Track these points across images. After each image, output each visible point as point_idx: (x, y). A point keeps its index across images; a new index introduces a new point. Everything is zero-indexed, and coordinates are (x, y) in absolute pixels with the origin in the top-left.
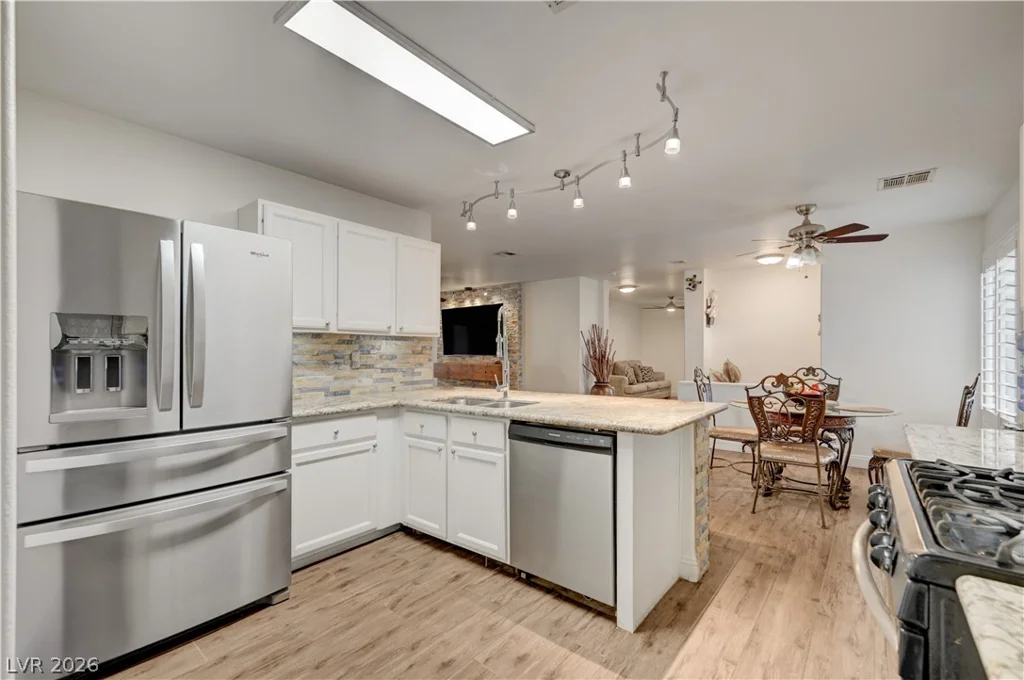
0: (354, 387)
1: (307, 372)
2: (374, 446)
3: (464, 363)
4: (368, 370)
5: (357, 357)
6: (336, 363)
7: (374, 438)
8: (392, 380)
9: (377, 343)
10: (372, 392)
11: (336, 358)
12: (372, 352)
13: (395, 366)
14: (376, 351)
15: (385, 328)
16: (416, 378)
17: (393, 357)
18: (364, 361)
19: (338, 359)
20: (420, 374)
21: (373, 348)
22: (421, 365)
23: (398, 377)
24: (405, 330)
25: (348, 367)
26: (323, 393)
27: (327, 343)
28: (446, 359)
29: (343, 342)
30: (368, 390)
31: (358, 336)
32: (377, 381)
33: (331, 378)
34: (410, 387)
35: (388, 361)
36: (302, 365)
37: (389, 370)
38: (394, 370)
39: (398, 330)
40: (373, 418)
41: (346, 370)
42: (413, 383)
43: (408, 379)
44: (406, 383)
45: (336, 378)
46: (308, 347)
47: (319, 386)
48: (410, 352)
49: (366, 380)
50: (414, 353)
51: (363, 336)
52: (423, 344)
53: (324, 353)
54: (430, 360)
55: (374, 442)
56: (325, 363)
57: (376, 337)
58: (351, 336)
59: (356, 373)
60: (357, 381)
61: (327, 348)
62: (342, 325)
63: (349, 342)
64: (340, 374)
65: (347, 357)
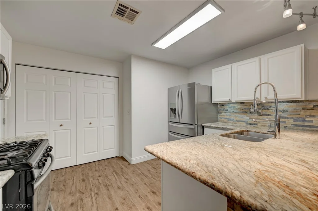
0: (260, 123)
1: (239, 115)
4: (267, 116)
5: (261, 111)
6: (250, 113)
8: (285, 122)
16: (307, 124)
17: (285, 111)
18: (264, 112)
20: (311, 121)
21: (270, 107)
22: (312, 116)
23: (290, 122)
26: (245, 123)
33: (248, 118)
34: (301, 127)
35: (280, 113)
36: (237, 113)
37: (282, 117)
38: (287, 118)
41: (255, 115)
43: (299, 123)
44: (297, 125)
46: (239, 107)
48: (301, 108)
50: (304, 109)
52: (314, 104)
53: (245, 109)
56: (246, 113)
59: (260, 117)
61: (246, 107)
64: (252, 117)
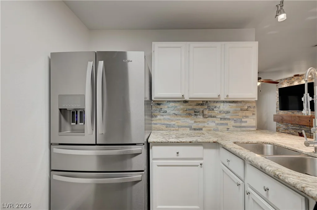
0: (204, 127)
1: (181, 118)
2: (201, 164)
3: (293, 115)
4: (212, 119)
5: (206, 112)
6: (195, 115)
7: (202, 159)
8: (227, 124)
9: (218, 105)
10: (214, 130)
11: (195, 112)
12: (215, 109)
13: (228, 117)
14: (217, 109)
15: (217, 96)
16: (243, 124)
17: (228, 112)
18: (210, 114)
19: (196, 113)
20: (246, 122)
21: (215, 107)
22: (247, 117)
23: (231, 123)
24: (230, 97)
25: (202, 117)
26: (189, 128)
27: (190, 105)
28: (282, 113)
29: (199, 105)
30: (212, 129)
31: (207, 102)
32: (218, 124)
33: (193, 122)
34: (239, 129)
35: (224, 115)
36: (179, 115)
37: (225, 119)
38: (229, 119)
39: (225, 97)
40: (201, 148)
41: (200, 118)
42: (240, 127)
43: (238, 124)
44: (236, 127)
45: (195, 122)
46: (182, 107)
47: (187, 125)
48: (239, 109)
49: (211, 124)
50: (241, 110)
51: (210, 101)
52: (248, 105)
53: (189, 110)
54: (253, 114)
55: (201, 162)
56: (190, 114)
57: (217, 102)
58: (203, 101)
59: (206, 120)
60: (206, 124)
61: (190, 107)
62: (192, 96)
63: (202, 105)
64: (197, 120)
65: (201, 112)
